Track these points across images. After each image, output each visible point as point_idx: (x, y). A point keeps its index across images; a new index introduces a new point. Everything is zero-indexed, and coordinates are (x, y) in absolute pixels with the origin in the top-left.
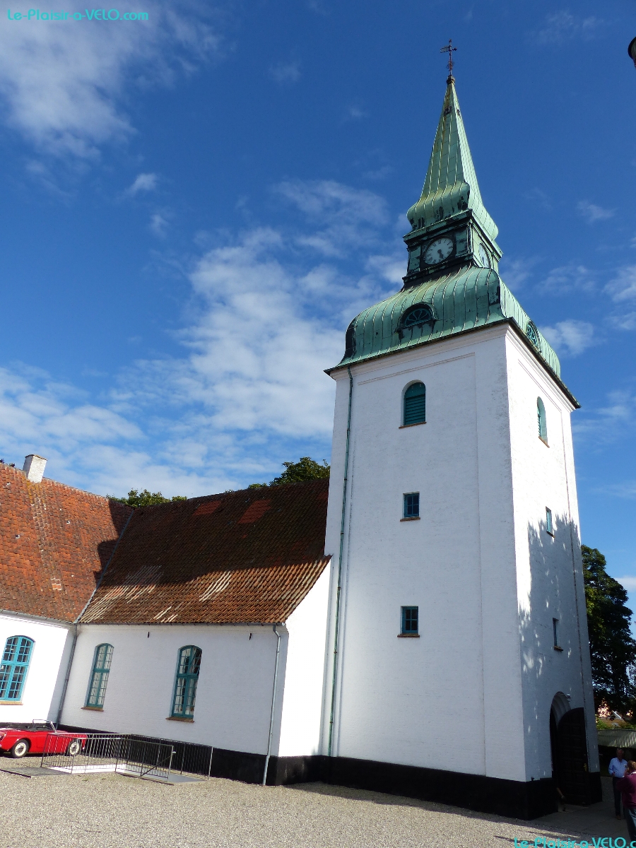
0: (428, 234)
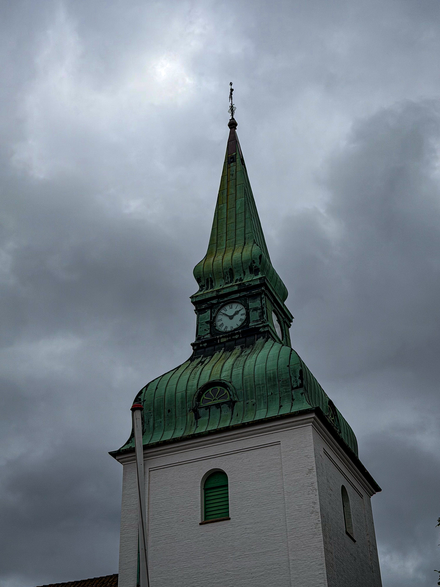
0: (218, 297)
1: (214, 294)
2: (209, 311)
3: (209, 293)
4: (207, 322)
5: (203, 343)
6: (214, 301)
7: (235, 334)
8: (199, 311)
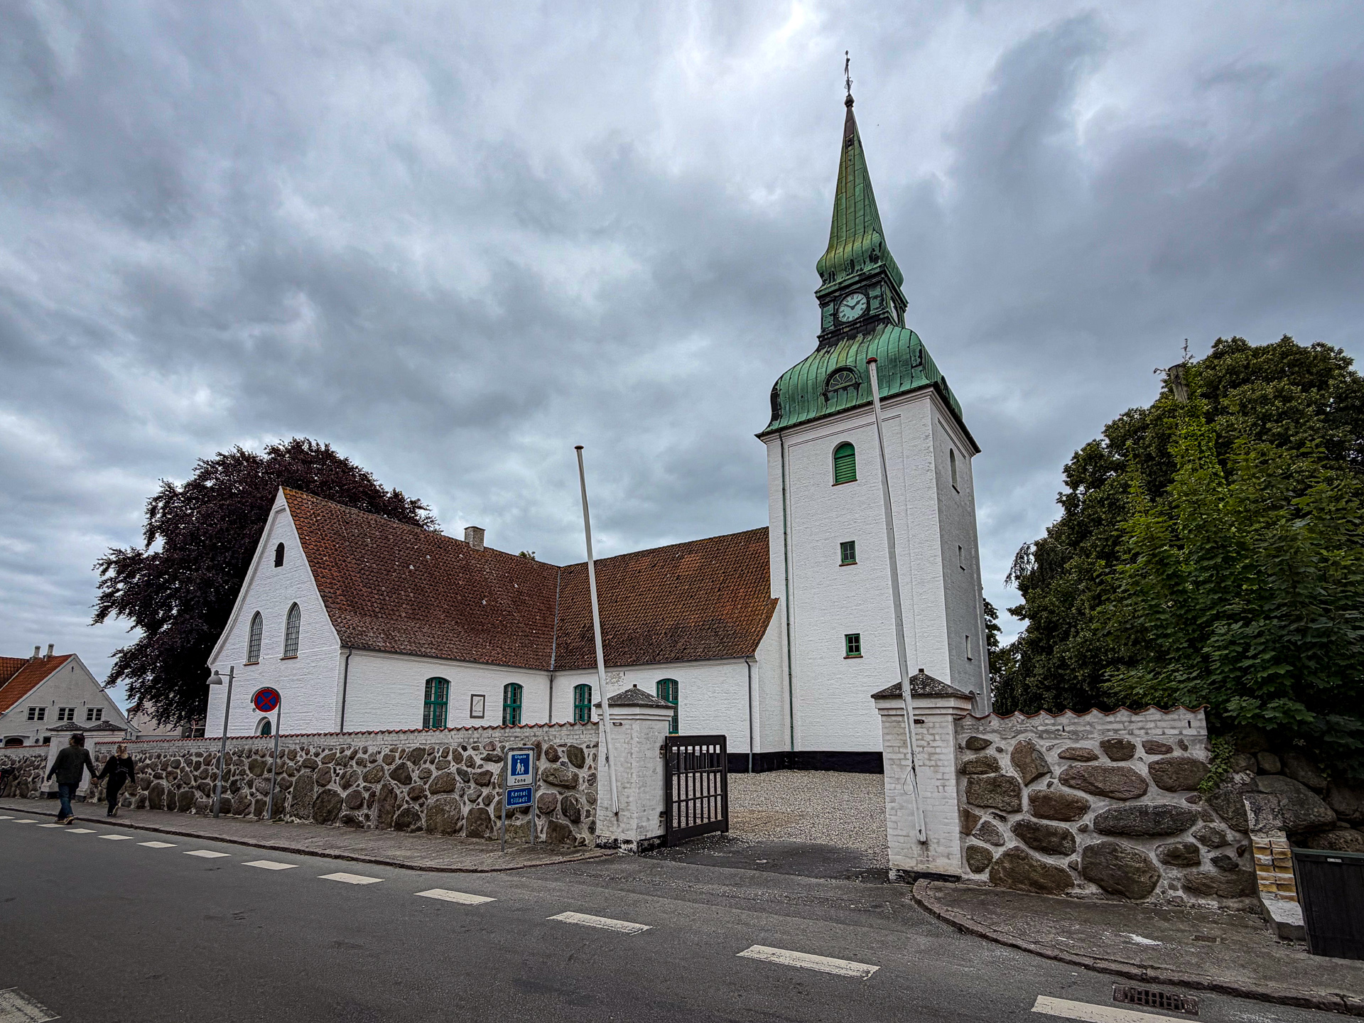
0: (841, 289)
1: (837, 287)
2: (832, 304)
3: (832, 286)
4: (831, 315)
5: (827, 334)
6: (837, 294)
7: (856, 323)
8: (823, 305)
